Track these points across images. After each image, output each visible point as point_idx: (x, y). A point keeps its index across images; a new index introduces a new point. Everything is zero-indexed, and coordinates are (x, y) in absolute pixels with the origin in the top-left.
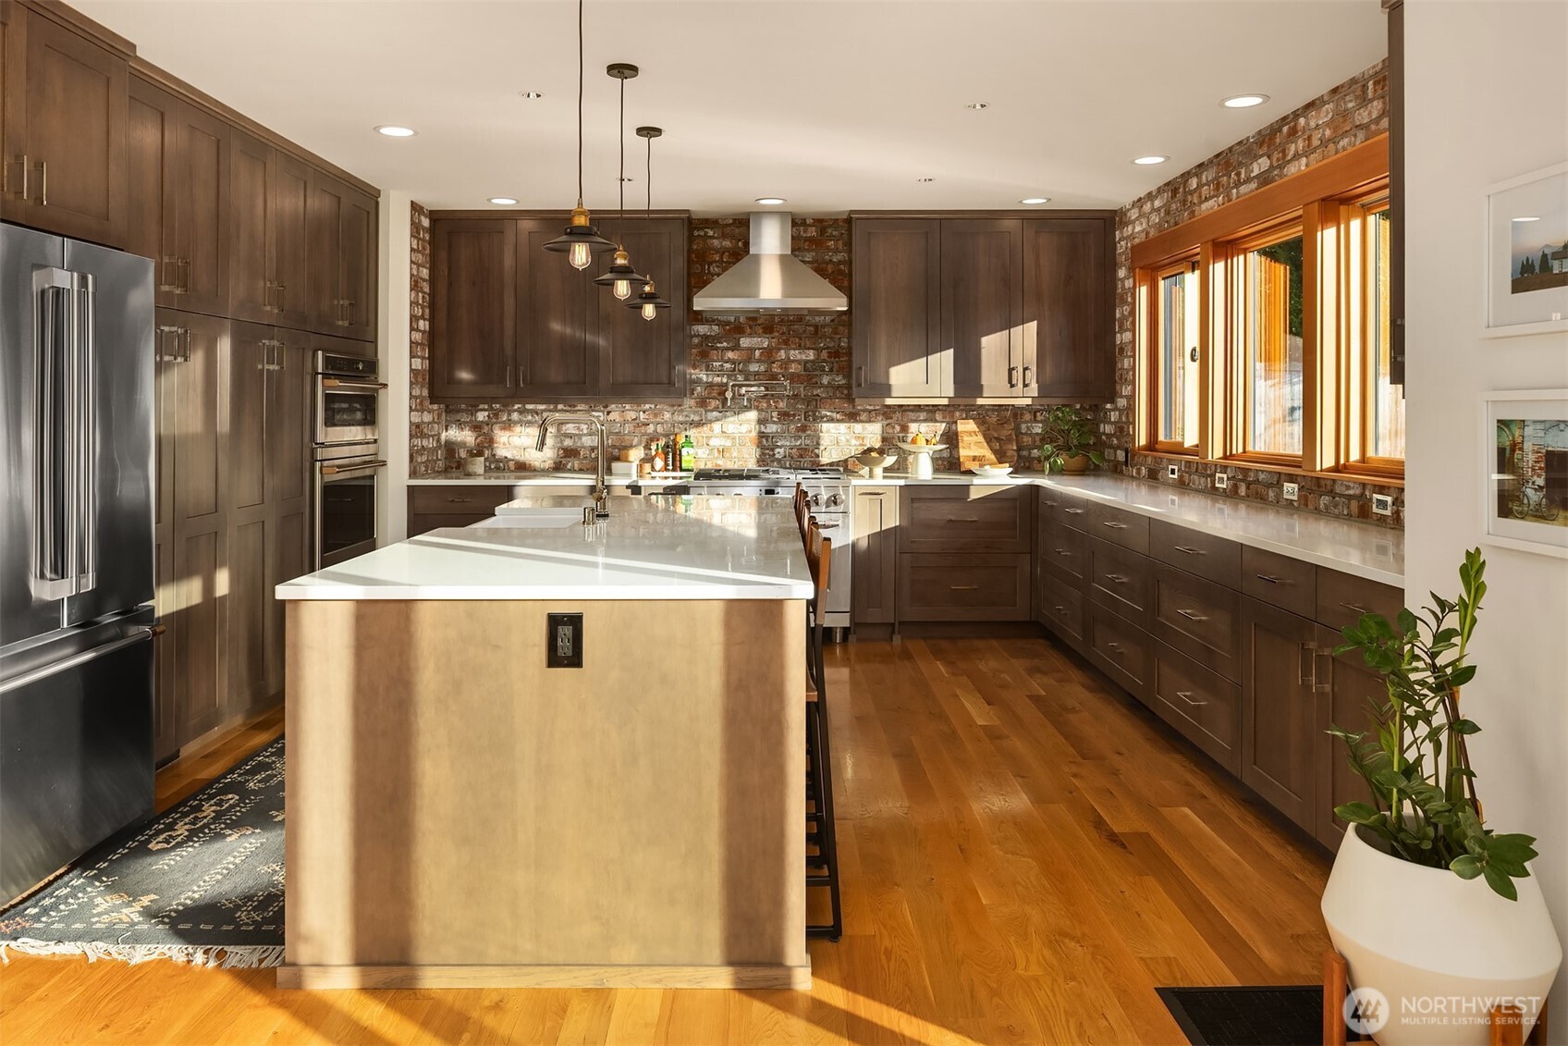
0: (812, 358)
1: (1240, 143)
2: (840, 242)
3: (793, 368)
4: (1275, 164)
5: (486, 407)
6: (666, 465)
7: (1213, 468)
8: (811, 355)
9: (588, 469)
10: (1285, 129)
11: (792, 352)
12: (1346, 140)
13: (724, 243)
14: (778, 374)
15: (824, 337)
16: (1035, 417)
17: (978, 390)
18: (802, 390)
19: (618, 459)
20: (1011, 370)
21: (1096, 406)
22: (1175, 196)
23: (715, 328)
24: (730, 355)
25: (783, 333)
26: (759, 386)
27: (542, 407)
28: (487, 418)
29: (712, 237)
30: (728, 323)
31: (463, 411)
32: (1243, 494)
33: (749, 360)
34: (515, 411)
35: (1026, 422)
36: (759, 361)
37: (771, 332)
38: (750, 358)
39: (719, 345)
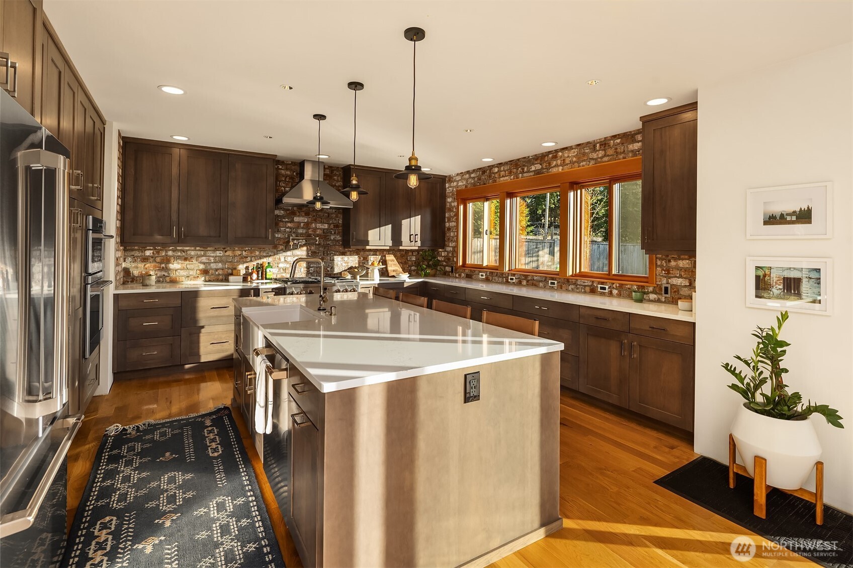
0: (326, 227)
1: (524, 158)
2: (339, 177)
3: (318, 232)
4: (544, 167)
5: (152, 248)
6: (258, 277)
7: (507, 275)
8: (326, 226)
9: (214, 280)
10: (550, 156)
11: (318, 224)
12: (584, 163)
13: (287, 172)
14: (311, 234)
15: (332, 218)
16: (413, 254)
17: (400, 243)
18: (322, 241)
19: (232, 274)
20: (410, 235)
21: (433, 250)
22: (484, 174)
23: (282, 212)
24: (289, 225)
25: (314, 216)
26: (302, 239)
27: (188, 248)
28: (152, 254)
29: (281, 169)
30: (289, 210)
31: (136, 250)
32: (525, 284)
33: (298, 227)
34: (170, 250)
35: (410, 256)
36: (303, 228)
37: (308, 215)
38: (299, 227)
39: (284, 220)
